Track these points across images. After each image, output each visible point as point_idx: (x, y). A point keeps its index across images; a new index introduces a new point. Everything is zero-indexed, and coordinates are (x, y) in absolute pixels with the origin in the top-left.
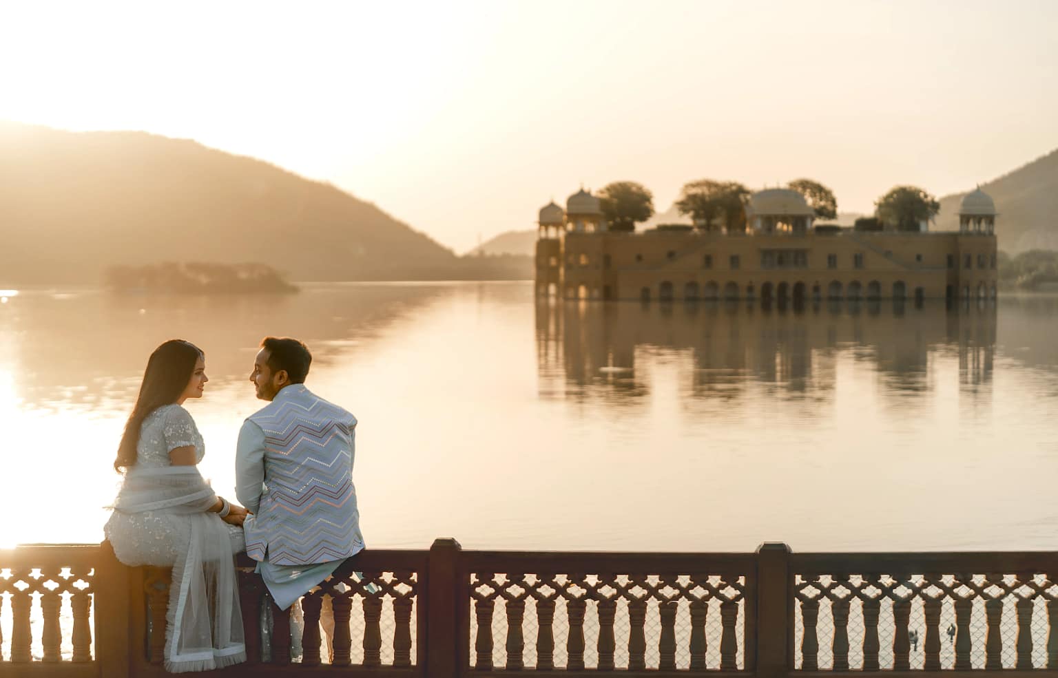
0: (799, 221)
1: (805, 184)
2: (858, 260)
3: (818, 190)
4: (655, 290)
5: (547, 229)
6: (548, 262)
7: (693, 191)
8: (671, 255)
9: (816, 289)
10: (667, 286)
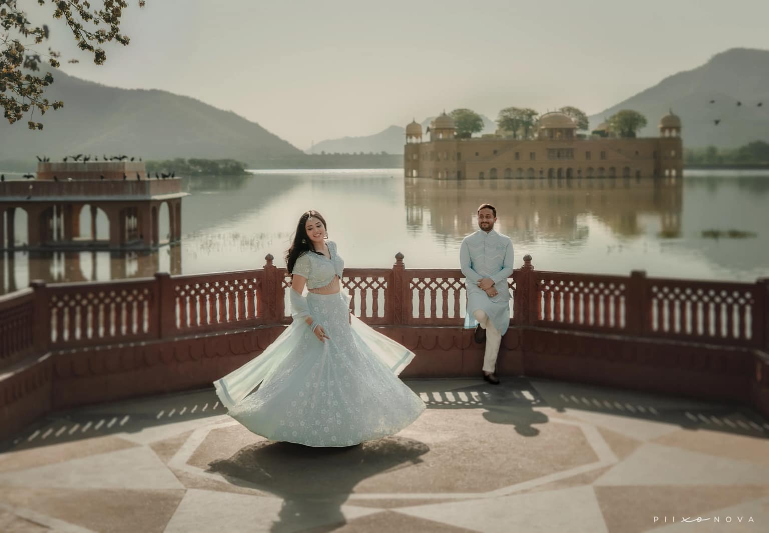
0: (569, 131)
1: (569, 109)
2: (603, 155)
3: (578, 113)
4: (487, 173)
5: (411, 138)
6: (412, 157)
7: (506, 114)
8: (495, 152)
9: (579, 172)
10: (494, 170)
